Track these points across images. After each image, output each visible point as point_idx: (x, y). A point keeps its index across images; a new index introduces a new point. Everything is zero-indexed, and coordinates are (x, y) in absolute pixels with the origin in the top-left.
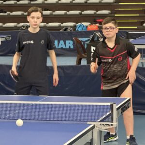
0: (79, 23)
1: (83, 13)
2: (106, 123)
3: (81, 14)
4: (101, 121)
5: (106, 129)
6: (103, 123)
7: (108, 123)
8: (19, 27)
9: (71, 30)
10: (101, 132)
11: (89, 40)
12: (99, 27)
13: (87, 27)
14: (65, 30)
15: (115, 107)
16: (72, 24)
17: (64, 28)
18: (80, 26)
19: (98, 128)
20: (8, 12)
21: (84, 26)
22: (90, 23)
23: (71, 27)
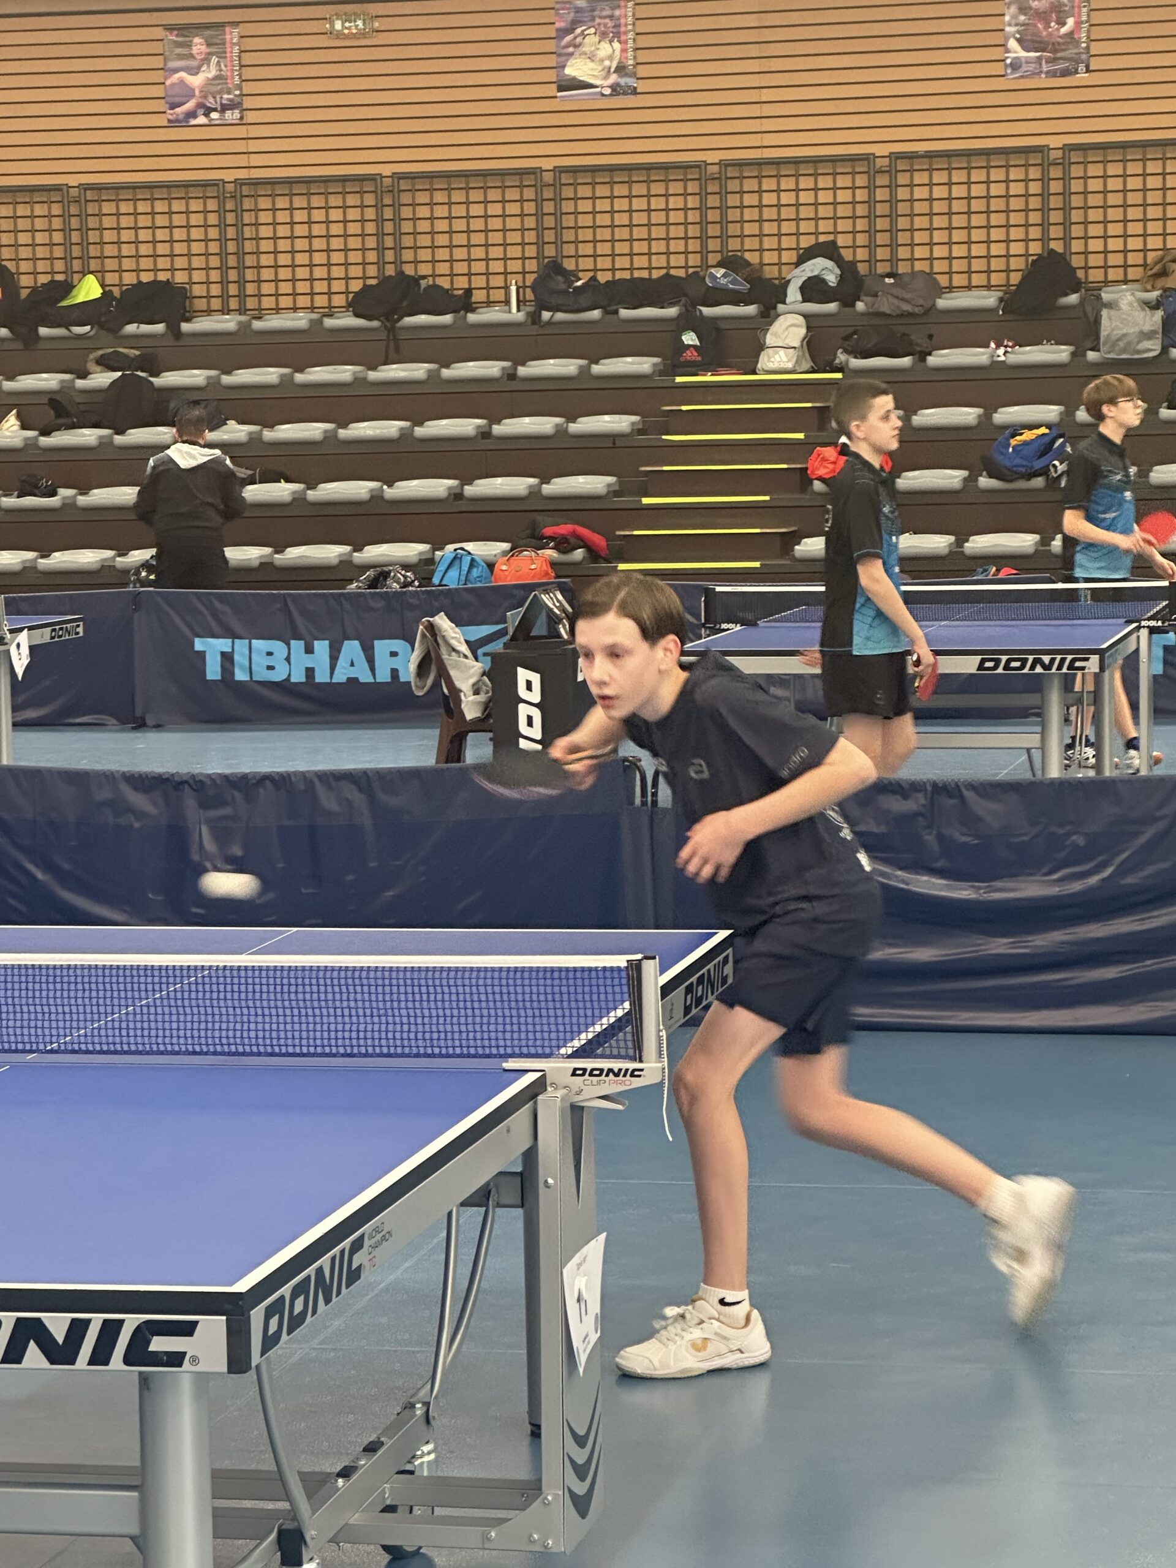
0: (450, 548)
1: (470, 490)
2: (605, 1064)
3: (458, 496)
4: (577, 1054)
5: (604, 1097)
6: (589, 1064)
7: (616, 1065)
8: (126, 572)
9: (406, 585)
10: (576, 1111)
11: (503, 633)
12: (553, 564)
13: (491, 566)
14: (373, 583)
15: (654, 978)
16: (412, 551)
17: (370, 573)
18: (456, 559)
19: (560, 1093)
20: (65, 493)
21: (473, 563)
22: (506, 546)
23: (406, 567)
